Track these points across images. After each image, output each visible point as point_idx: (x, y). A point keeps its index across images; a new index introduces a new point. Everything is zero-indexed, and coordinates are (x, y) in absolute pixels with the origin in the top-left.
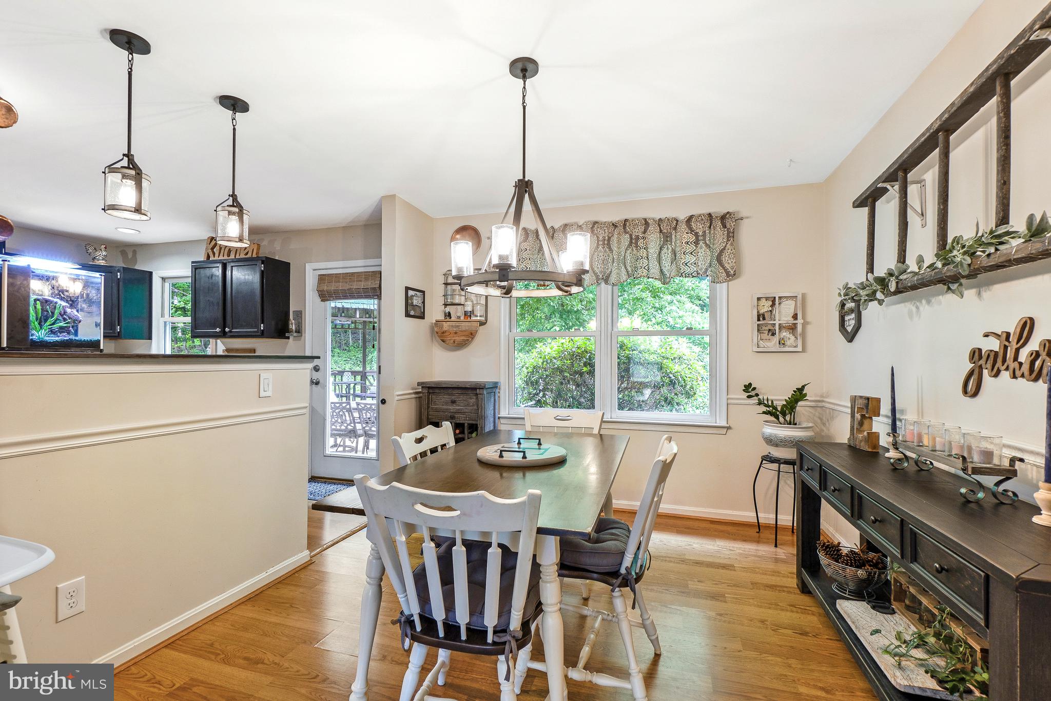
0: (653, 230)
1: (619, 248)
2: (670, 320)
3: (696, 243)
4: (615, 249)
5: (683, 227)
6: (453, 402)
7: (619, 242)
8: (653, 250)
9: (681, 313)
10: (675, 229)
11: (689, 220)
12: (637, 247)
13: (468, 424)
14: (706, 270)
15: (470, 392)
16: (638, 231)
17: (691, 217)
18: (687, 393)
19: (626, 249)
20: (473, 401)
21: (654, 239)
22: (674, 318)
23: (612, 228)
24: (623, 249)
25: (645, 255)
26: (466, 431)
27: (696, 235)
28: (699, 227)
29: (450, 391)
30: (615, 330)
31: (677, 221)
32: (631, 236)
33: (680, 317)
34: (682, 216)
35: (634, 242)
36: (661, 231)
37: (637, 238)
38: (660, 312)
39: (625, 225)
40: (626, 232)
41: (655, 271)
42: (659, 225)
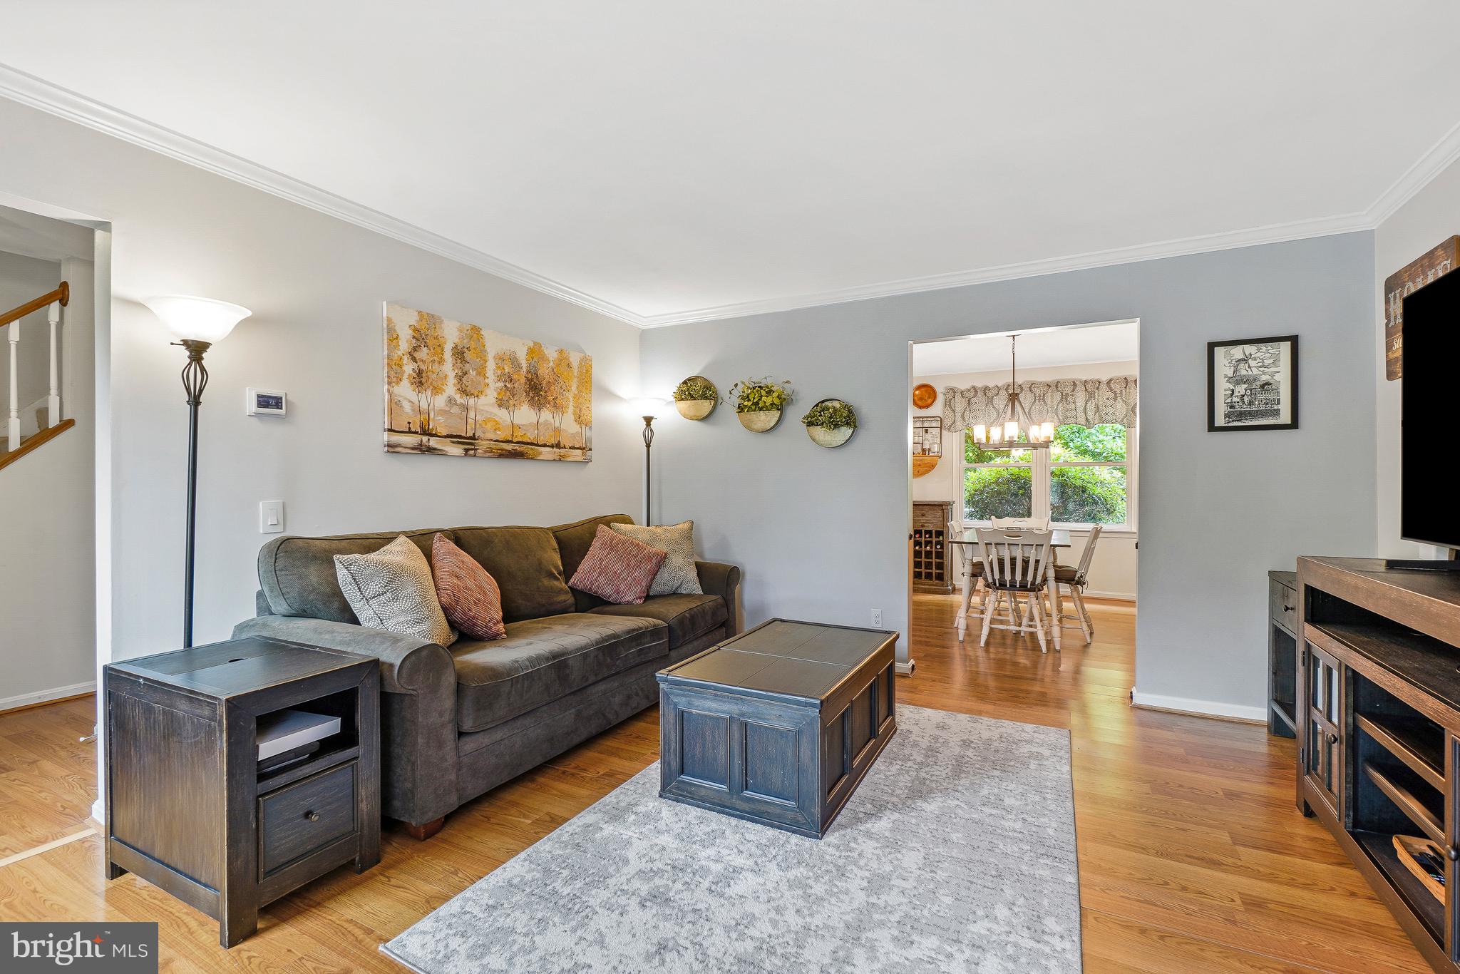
0: (1080, 387)
1: (1052, 402)
2: (1090, 444)
3: (1115, 399)
4: (1049, 403)
5: (1104, 387)
6: (923, 515)
7: (1052, 397)
8: (1080, 403)
9: (1101, 437)
10: (1098, 388)
11: (1109, 382)
12: (1067, 401)
13: (936, 531)
14: (1123, 419)
15: (936, 508)
16: (1068, 390)
17: (1111, 380)
18: (1108, 510)
19: (1058, 404)
20: (940, 513)
21: (1080, 397)
22: (1094, 443)
23: (1046, 388)
24: (1055, 403)
25: (1073, 407)
26: (934, 536)
27: (1115, 393)
28: (1117, 387)
29: (921, 507)
30: (1048, 461)
31: (1100, 382)
32: (1062, 393)
33: (1100, 441)
34: (1104, 378)
35: (1064, 398)
36: (1086, 390)
37: (1067, 394)
38: (1078, 435)
39: (1057, 386)
40: (1058, 391)
41: (1082, 419)
42: (1085, 386)
